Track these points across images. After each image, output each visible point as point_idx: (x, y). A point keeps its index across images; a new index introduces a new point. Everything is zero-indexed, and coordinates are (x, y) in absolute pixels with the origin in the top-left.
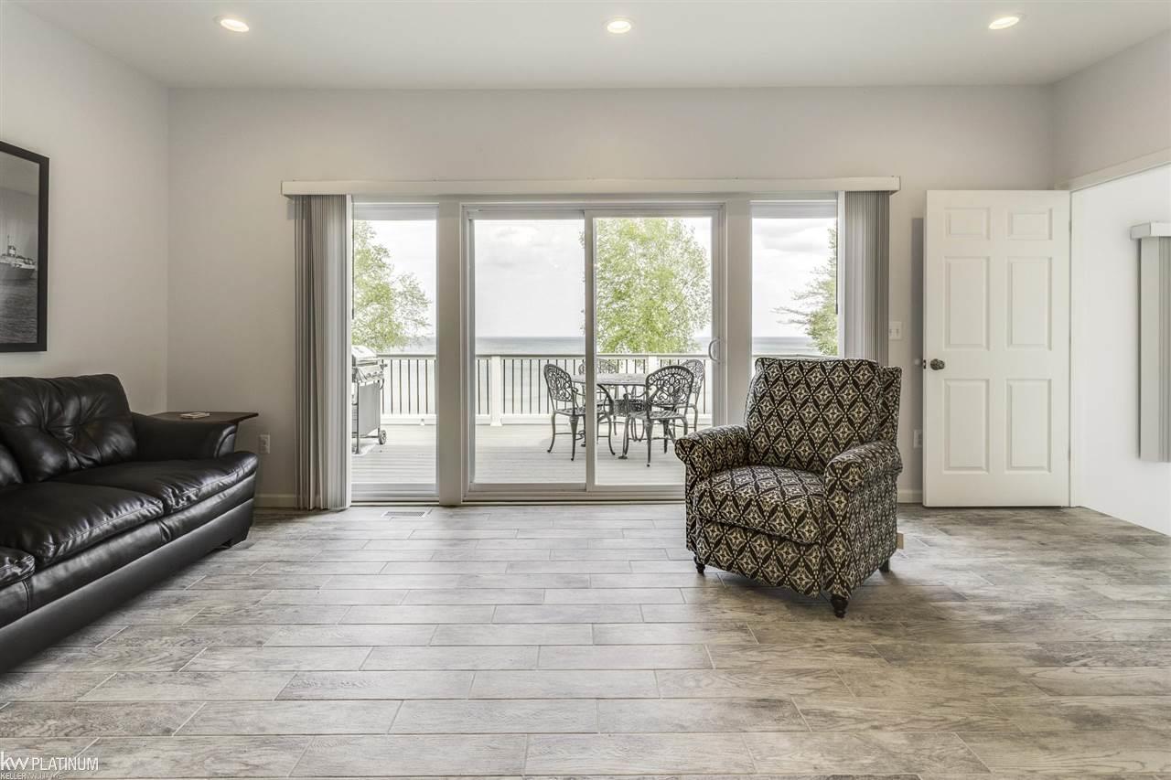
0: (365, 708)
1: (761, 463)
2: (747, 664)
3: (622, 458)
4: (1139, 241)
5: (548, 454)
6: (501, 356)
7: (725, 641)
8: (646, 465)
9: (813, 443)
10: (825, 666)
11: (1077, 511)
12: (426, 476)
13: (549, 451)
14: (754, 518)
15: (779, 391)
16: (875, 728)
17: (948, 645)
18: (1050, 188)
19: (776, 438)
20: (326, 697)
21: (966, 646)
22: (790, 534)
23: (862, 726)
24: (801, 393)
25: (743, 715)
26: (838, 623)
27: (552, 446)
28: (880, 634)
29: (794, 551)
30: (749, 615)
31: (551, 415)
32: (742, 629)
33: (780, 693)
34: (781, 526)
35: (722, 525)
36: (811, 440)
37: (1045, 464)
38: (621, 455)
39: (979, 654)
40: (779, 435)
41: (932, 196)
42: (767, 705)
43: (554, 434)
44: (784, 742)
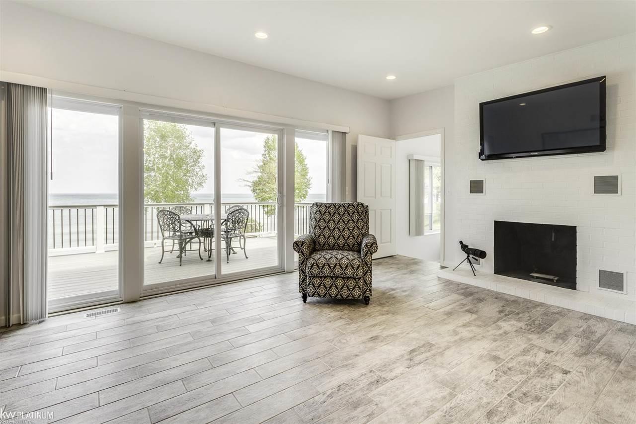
0: (208, 407)
1: (322, 250)
2: (355, 329)
3: (209, 261)
4: (410, 160)
5: (160, 265)
6: (104, 206)
7: (340, 324)
8: (226, 262)
9: (344, 238)
10: (378, 321)
11: (397, 256)
12: (112, 285)
13: (160, 263)
14: (338, 271)
15: (327, 217)
16: (407, 334)
17: (403, 305)
18: (389, 139)
19: (329, 238)
20: (185, 409)
21: (408, 303)
22: (353, 275)
23: (405, 334)
24: (337, 218)
25: (371, 344)
26: (369, 307)
27: (162, 260)
28: (383, 307)
29: (354, 282)
30: (338, 313)
31: (160, 240)
32: (341, 318)
33: (374, 334)
34: (350, 272)
35: (321, 277)
36: (343, 237)
37: (389, 241)
38: (208, 259)
39: (412, 305)
40: (330, 236)
41: (360, 136)
42: (374, 339)
43: (163, 252)
44: (389, 347)
